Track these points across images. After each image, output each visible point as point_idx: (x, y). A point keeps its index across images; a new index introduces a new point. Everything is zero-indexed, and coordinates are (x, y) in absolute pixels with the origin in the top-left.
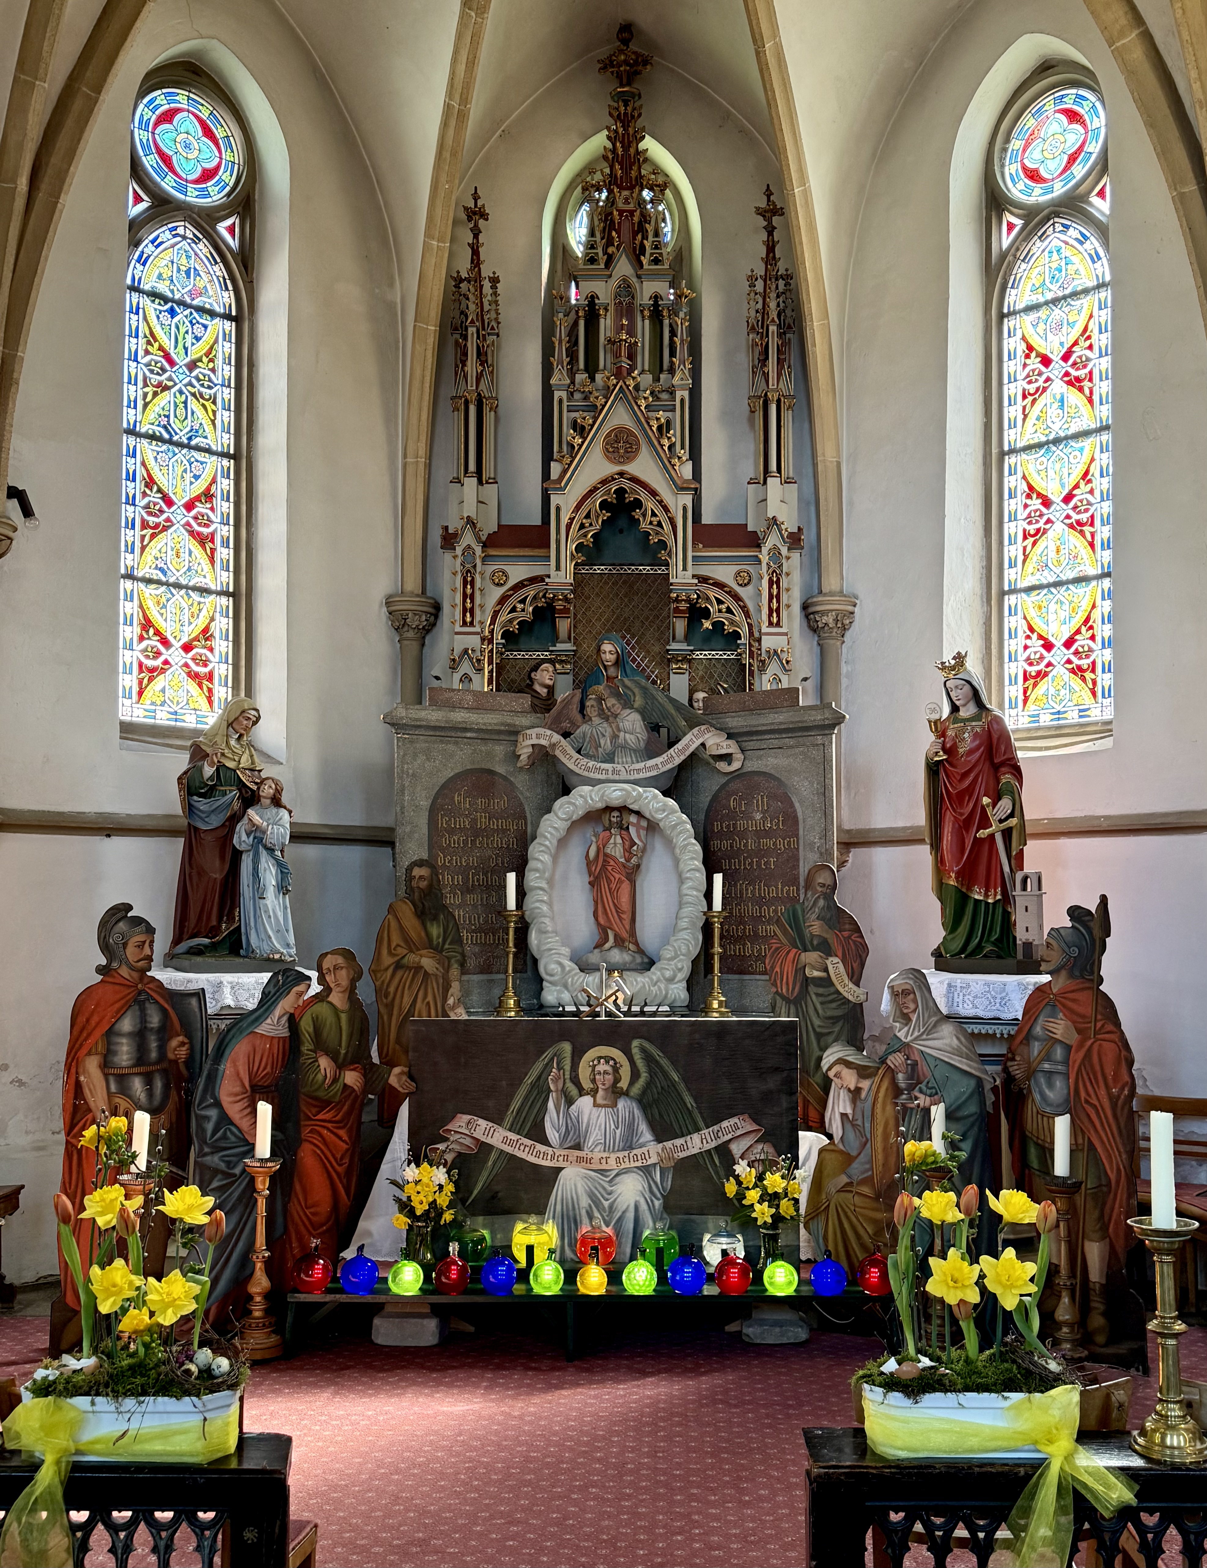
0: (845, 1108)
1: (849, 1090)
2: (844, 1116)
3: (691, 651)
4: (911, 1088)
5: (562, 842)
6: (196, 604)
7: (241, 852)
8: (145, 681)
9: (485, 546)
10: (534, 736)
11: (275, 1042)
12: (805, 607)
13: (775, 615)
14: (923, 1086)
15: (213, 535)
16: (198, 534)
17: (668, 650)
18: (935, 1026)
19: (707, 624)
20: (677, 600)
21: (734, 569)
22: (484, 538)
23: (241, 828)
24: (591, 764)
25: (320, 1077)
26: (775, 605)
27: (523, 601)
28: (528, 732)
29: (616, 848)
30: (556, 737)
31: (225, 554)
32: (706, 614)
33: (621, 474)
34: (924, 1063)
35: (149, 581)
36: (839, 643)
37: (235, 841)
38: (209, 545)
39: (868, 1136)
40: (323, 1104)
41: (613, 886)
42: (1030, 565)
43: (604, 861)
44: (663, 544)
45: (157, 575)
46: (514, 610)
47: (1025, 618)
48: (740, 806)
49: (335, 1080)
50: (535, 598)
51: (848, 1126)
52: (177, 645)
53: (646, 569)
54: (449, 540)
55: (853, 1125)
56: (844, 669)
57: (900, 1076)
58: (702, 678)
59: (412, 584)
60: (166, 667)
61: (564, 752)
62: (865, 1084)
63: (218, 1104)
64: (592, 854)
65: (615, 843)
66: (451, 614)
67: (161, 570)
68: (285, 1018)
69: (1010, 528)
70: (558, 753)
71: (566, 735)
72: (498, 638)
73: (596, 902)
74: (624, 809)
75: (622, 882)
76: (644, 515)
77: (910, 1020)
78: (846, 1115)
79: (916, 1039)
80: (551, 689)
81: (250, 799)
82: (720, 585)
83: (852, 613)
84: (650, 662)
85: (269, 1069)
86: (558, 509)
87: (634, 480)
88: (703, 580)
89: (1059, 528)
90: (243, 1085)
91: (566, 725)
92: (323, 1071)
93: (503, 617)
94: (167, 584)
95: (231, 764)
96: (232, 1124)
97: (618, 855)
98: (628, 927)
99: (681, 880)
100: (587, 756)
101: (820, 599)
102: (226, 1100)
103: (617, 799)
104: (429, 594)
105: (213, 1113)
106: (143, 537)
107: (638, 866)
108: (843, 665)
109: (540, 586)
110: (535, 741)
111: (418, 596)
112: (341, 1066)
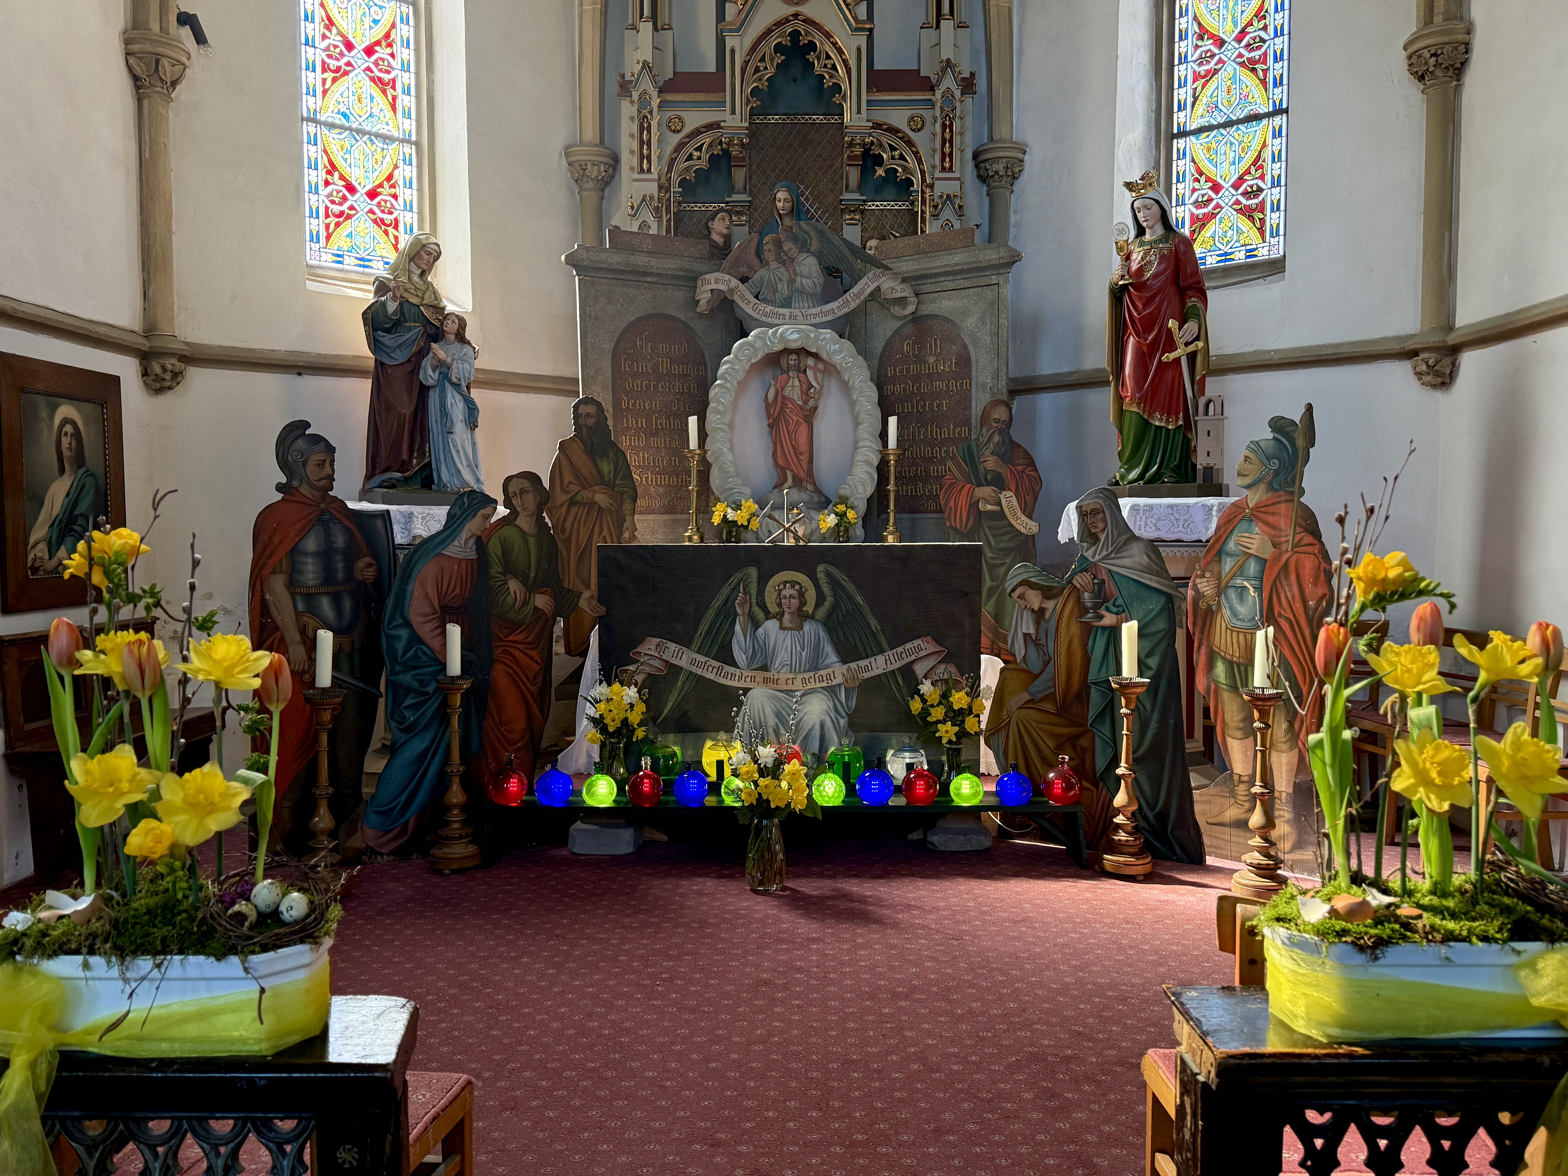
0: (1028, 628)
1: (1033, 611)
2: (1026, 635)
3: (865, 201)
4: (1096, 607)
5: (742, 386)
6: (379, 150)
7: (429, 388)
8: (332, 227)
9: (661, 91)
10: (713, 281)
11: (463, 564)
12: (975, 156)
13: (947, 159)
14: (1110, 605)
15: (394, 80)
16: (380, 79)
17: (841, 201)
18: (1124, 544)
19: (880, 172)
20: (851, 144)
21: (908, 114)
22: (661, 84)
23: (427, 363)
24: (769, 309)
25: (510, 600)
26: (947, 150)
27: (699, 149)
28: (707, 276)
29: (793, 390)
30: (735, 282)
31: (406, 102)
32: (879, 161)
33: (796, 15)
34: (1112, 582)
35: (331, 126)
36: (1008, 192)
37: (421, 376)
38: (390, 92)
39: (1052, 655)
40: (515, 626)
41: (791, 428)
42: (1200, 108)
43: (783, 403)
44: (837, 88)
45: (339, 120)
46: (690, 158)
47: (1193, 161)
48: (914, 349)
49: (525, 603)
50: (710, 145)
51: (1031, 646)
52: (362, 191)
53: (819, 119)
54: (625, 87)
55: (1036, 645)
56: (1013, 219)
57: (1086, 595)
58: (875, 228)
59: (590, 133)
60: (353, 212)
61: (742, 297)
62: (1050, 605)
63: (407, 624)
64: (771, 396)
65: (793, 386)
66: (629, 160)
67: (344, 115)
68: (472, 541)
69: (1180, 71)
70: (736, 298)
71: (744, 280)
72: (676, 188)
73: (775, 444)
74: (803, 352)
75: (801, 424)
76: (819, 59)
77: (1098, 539)
78: (1029, 635)
79: (1105, 558)
80: (728, 238)
81: (436, 335)
82: (893, 131)
83: (1022, 161)
84: (824, 213)
85: (458, 591)
86: (733, 51)
87: (808, 21)
88: (878, 126)
89: (1230, 68)
90: (433, 607)
91: (744, 270)
92: (512, 594)
93: (681, 165)
94: (350, 129)
95: (415, 300)
96: (423, 643)
97: (796, 397)
98: (805, 468)
99: (857, 424)
100: (764, 301)
101: (991, 146)
102: (415, 619)
103: (796, 340)
104: (606, 144)
105: (404, 633)
106: (324, 81)
107: (815, 408)
108: (1012, 214)
109: (716, 133)
110: (713, 286)
111: (596, 145)
112: (531, 588)
